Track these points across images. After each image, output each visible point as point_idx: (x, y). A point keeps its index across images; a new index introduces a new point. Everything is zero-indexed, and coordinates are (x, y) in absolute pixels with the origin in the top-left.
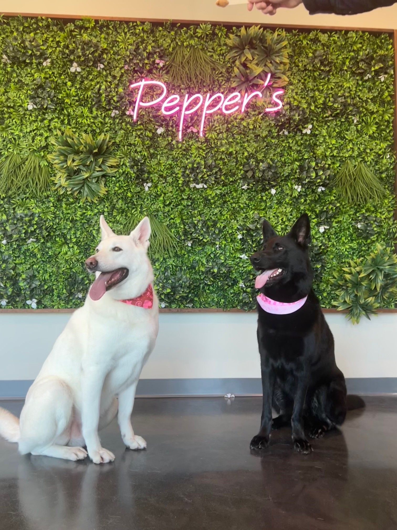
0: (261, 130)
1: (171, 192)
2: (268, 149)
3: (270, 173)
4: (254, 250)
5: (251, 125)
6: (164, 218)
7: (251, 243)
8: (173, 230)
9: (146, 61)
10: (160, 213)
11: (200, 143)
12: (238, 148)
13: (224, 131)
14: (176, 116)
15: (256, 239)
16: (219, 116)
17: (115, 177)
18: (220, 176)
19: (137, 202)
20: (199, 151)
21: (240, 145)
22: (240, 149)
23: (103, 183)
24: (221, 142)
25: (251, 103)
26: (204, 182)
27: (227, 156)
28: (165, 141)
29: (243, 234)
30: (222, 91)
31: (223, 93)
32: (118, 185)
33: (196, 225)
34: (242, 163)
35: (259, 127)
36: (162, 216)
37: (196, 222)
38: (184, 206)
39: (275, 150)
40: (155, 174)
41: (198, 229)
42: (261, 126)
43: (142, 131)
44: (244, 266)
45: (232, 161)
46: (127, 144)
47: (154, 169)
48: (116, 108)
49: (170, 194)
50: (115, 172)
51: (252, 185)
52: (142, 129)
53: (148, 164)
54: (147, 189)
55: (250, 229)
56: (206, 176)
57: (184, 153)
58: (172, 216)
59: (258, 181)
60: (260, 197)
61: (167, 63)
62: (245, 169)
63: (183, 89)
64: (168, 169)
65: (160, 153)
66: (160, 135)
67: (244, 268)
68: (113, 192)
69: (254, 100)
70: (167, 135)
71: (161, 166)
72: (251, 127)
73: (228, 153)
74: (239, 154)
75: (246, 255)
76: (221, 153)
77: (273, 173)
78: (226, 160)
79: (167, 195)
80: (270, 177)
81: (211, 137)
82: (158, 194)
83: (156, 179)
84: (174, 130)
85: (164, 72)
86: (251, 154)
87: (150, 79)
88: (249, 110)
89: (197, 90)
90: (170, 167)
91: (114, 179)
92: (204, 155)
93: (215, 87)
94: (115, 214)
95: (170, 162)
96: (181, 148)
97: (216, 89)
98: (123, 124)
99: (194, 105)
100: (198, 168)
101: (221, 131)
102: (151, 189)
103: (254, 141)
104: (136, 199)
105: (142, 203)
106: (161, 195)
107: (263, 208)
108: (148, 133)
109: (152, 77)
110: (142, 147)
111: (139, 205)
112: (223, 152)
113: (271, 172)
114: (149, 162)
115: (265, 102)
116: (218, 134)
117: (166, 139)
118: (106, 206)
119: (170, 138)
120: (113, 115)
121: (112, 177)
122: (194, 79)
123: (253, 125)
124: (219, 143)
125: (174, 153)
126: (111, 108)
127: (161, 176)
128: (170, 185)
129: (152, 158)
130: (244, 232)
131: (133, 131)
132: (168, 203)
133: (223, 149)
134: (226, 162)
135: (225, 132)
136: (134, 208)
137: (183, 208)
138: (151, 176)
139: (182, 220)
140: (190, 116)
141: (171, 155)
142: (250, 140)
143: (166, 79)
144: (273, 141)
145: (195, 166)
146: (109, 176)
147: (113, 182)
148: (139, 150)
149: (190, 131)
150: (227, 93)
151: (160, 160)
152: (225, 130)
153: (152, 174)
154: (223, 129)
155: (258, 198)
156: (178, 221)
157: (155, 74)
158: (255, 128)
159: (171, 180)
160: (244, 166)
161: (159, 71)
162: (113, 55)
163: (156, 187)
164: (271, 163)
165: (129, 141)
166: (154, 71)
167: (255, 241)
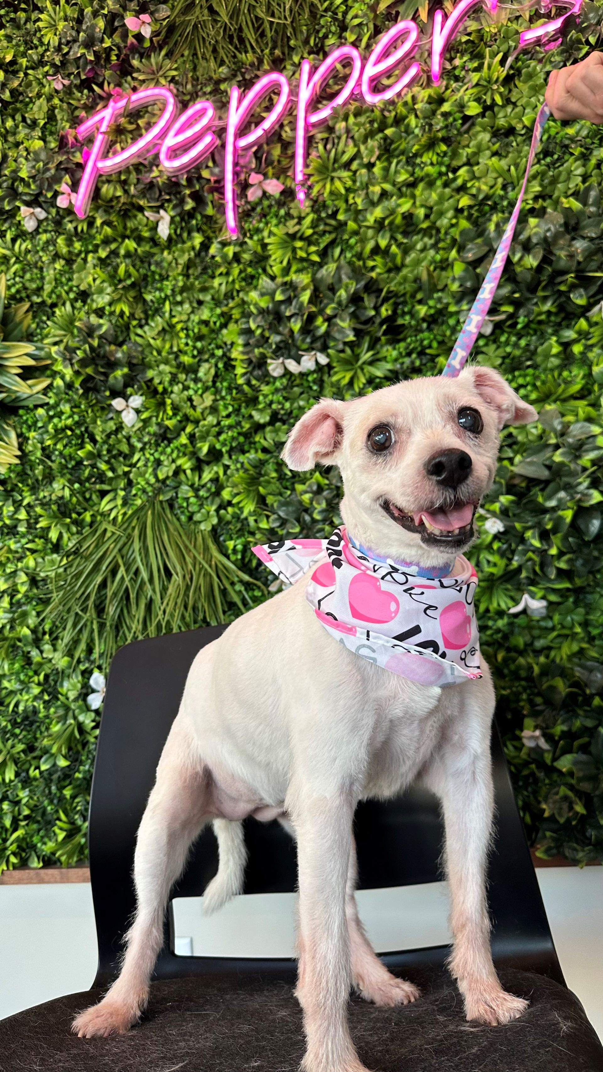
0: (517, 110)
1: (214, 410)
2: (554, 163)
3: (580, 245)
4: (559, 571)
5: (473, 104)
6: (201, 506)
7: (536, 543)
8: (231, 544)
9: (107, 43)
10: (185, 490)
11: (296, 221)
12: (434, 196)
13: (373, 160)
14: (210, 164)
15: (559, 521)
16: (351, 119)
17: (42, 406)
18: (377, 308)
19: (113, 469)
20: (294, 250)
21: (439, 183)
22: (442, 199)
23: (13, 435)
24: (367, 194)
25: (465, 39)
26: (318, 344)
27: (399, 237)
28: (183, 251)
29: (504, 513)
30: (351, 37)
31: (355, 45)
32: (50, 428)
33: (306, 510)
34: (454, 241)
35: (508, 101)
36: (193, 500)
37: (306, 497)
38: (265, 450)
39: (585, 157)
40: (162, 367)
41: (314, 521)
42: (513, 100)
43: (113, 246)
44: (539, 644)
45: (419, 246)
46: (72, 295)
47: (159, 353)
48: (34, 202)
49: (211, 420)
50: (45, 391)
51: (510, 309)
52: (115, 240)
53: (139, 340)
54: (129, 418)
55: (532, 482)
56: (320, 320)
57: (249, 270)
58: (226, 494)
59: (533, 289)
60: (556, 349)
61: (165, 23)
62: (470, 256)
63: (225, 80)
64: (199, 338)
65: (169, 292)
66: (170, 239)
67: (537, 653)
68: (39, 454)
69: (473, 26)
70: (189, 234)
71: (177, 335)
72: (473, 109)
73: (398, 220)
74: (441, 214)
75: (533, 596)
76: (370, 232)
77: (592, 240)
78: (394, 249)
79: (202, 423)
80: (580, 258)
81: (331, 193)
82: (167, 428)
83: (167, 379)
84: (210, 211)
85: (163, 53)
86: (487, 197)
87: (129, 91)
88: (457, 62)
89: (266, 67)
90: (205, 330)
91: (41, 411)
92: (316, 258)
93: (326, 37)
94: (42, 524)
95: (205, 314)
96: (237, 258)
97: (331, 41)
98: (61, 241)
99: (264, 115)
100: (288, 301)
101: (366, 160)
102: (144, 416)
103: (495, 154)
104: (107, 462)
105: (126, 469)
106: (184, 429)
107: (576, 388)
108: (130, 244)
109: (133, 83)
110: (109, 290)
111: (118, 477)
112: (380, 225)
113: (583, 238)
114: (139, 331)
115: (517, 18)
116: (355, 172)
117: (189, 244)
118: (25, 503)
119: (198, 239)
120: (29, 225)
121: (36, 407)
122: (250, 35)
123: (478, 100)
124: (359, 201)
125: (216, 282)
126: (18, 204)
127: (181, 366)
128: (206, 389)
129: (147, 320)
130: (505, 499)
131: (87, 252)
132: (205, 449)
133: (378, 212)
134: (395, 255)
135: (379, 158)
136: (103, 494)
137: (261, 455)
138: (150, 374)
139: (262, 500)
140: (254, 149)
141: (204, 289)
142: (476, 154)
143: (174, 73)
144: (571, 131)
145: (279, 297)
146: (27, 408)
147: (40, 424)
148: (101, 301)
149: (260, 193)
150: (369, 39)
151: (172, 316)
152: (377, 153)
153: (150, 367)
154: (371, 152)
155: (547, 356)
156: (249, 507)
157: (138, 70)
158: (488, 108)
159: (213, 371)
160: (461, 249)
161: (149, 57)
162: (30, 72)
163: (162, 404)
164: (576, 205)
165: (74, 283)
166: (135, 62)
167: (555, 530)
